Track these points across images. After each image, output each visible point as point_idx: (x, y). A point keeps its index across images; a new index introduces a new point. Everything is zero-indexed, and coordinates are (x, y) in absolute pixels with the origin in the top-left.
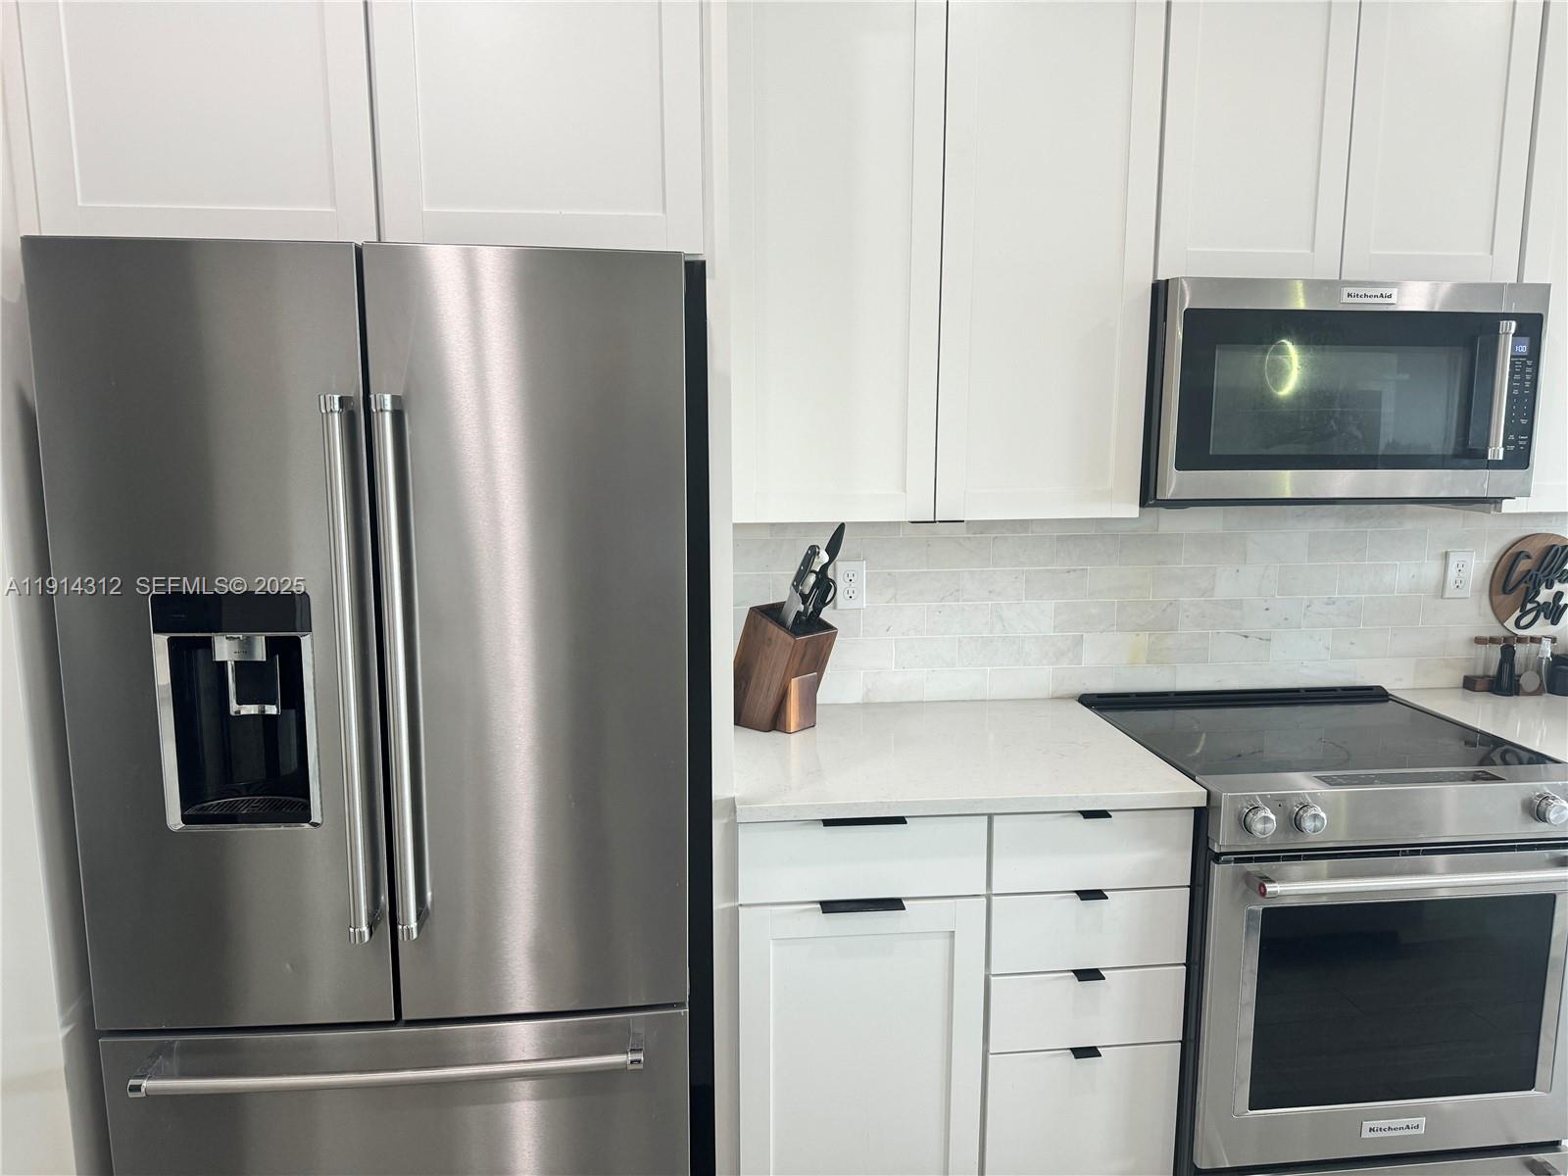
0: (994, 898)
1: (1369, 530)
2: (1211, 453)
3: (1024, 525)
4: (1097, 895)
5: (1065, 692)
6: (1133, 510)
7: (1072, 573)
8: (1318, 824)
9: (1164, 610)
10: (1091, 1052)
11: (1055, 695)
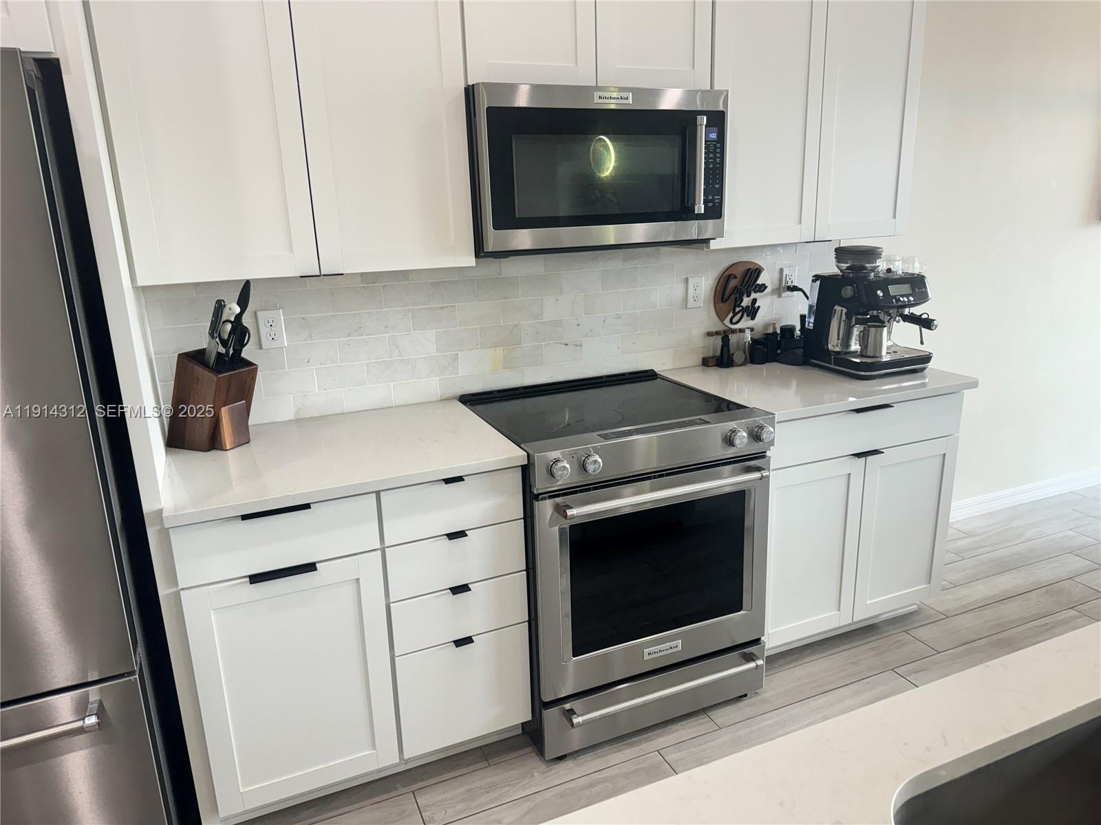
0: (387, 549)
1: (639, 266)
2: (517, 216)
3: (405, 274)
4: (461, 534)
5: (451, 395)
6: (469, 260)
7: (444, 309)
8: (597, 466)
9: (511, 331)
10: (468, 640)
11: (443, 398)
